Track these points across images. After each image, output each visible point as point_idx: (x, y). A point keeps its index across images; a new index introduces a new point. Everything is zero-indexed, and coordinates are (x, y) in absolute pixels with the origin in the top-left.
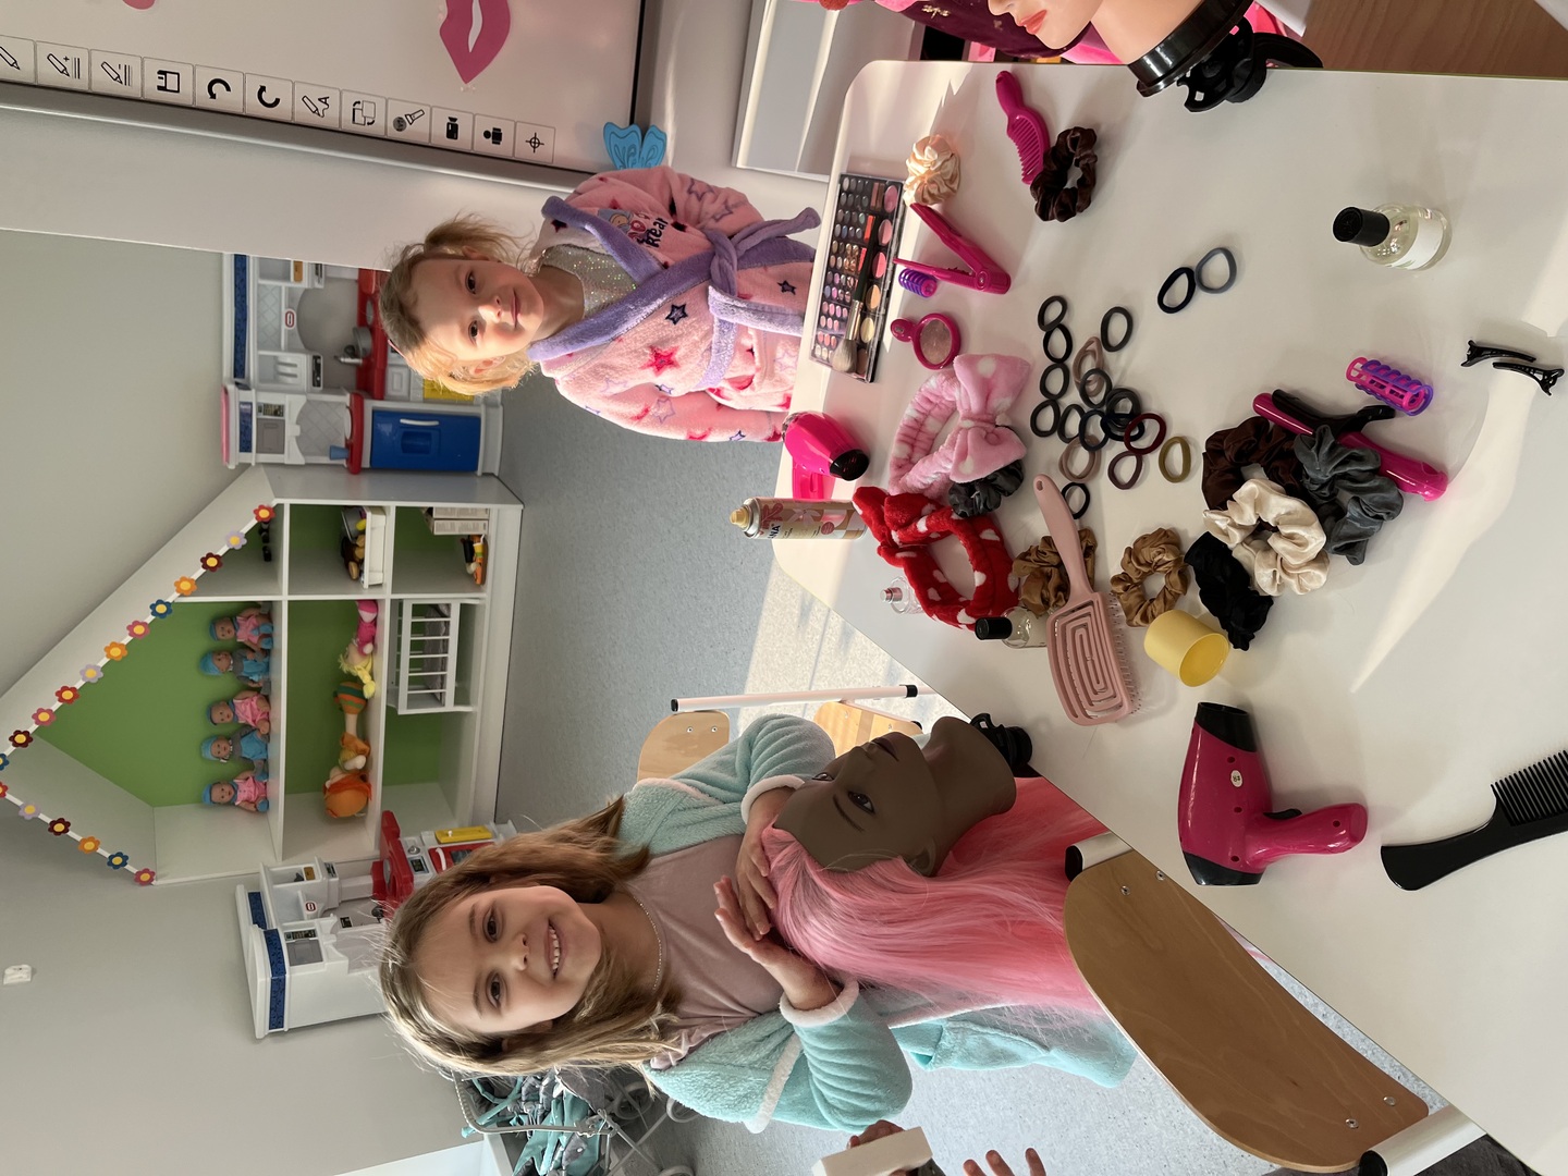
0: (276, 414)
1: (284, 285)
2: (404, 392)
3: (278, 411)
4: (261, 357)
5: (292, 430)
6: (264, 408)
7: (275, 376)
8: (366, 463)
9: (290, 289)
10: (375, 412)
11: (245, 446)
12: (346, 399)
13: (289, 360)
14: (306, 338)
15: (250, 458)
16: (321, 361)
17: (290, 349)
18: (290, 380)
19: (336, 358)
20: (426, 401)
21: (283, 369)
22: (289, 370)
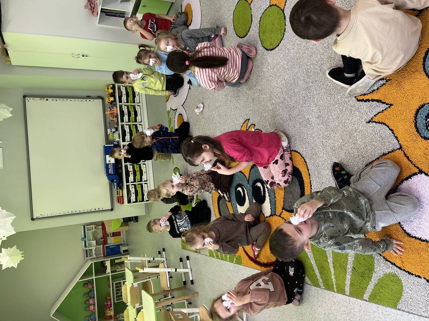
0: (91, 250)
1: (91, 231)
2: (110, 243)
3: (92, 250)
4: (88, 243)
5: (94, 252)
6: (89, 250)
7: (90, 245)
8: (106, 255)
9: (92, 232)
10: (106, 247)
11: (87, 257)
12: (102, 246)
13: (93, 242)
14: (95, 238)
15: (88, 258)
16: (97, 241)
17: (93, 240)
18: (93, 245)
19: (100, 240)
20: (114, 243)
21: (92, 244)
22: (93, 244)
